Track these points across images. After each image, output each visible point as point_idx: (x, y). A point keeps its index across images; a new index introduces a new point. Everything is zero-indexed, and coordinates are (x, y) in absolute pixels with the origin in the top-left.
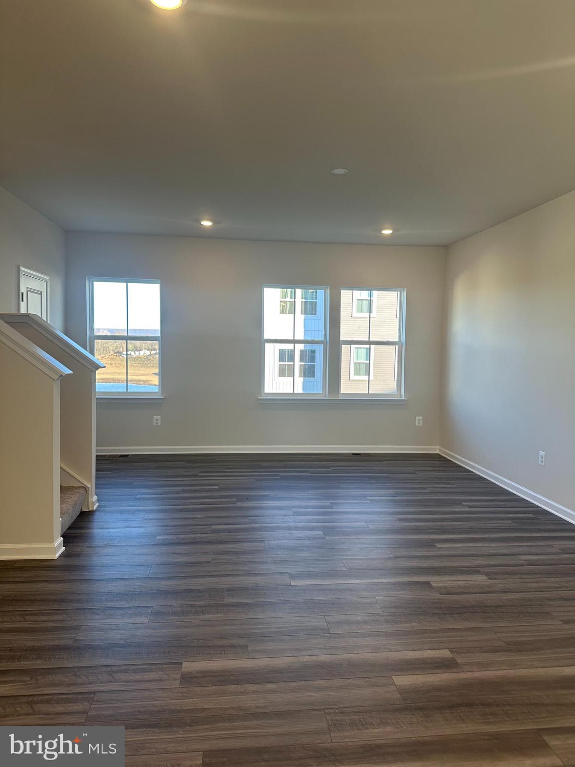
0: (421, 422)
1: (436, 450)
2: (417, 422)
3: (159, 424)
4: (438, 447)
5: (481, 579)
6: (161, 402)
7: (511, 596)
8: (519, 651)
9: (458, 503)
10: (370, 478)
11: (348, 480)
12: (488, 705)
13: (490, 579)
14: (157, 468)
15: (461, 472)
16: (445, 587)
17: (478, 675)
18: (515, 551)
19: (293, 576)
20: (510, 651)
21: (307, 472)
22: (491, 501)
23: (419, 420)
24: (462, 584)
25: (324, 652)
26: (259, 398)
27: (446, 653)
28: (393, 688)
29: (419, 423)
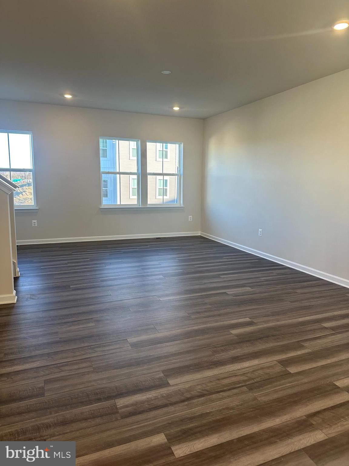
0: (191, 219)
1: (199, 234)
2: (189, 219)
3: (36, 225)
4: (200, 232)
5: (248, 289)
6: (37, 211)
7: (265, 294)
8: (278, 315)
9: (221, 257)
10: (172, 249)
11: (160, 251)
12: (275, 336)
13: (252, 288)
14: (42, 252)
15: (216, 243)
16: (233, 293)
17: (265, 325)
18: (258, 276)
19: (159, 297)
20: (273, 315)
21: (136, 248)
22: (236, 255)
23: (190, 218)
24: (241, 291)
25: (193, 325)
26: (101, 208)
27: (247, 319)
28: (232, 335)
29: (190, 219)
